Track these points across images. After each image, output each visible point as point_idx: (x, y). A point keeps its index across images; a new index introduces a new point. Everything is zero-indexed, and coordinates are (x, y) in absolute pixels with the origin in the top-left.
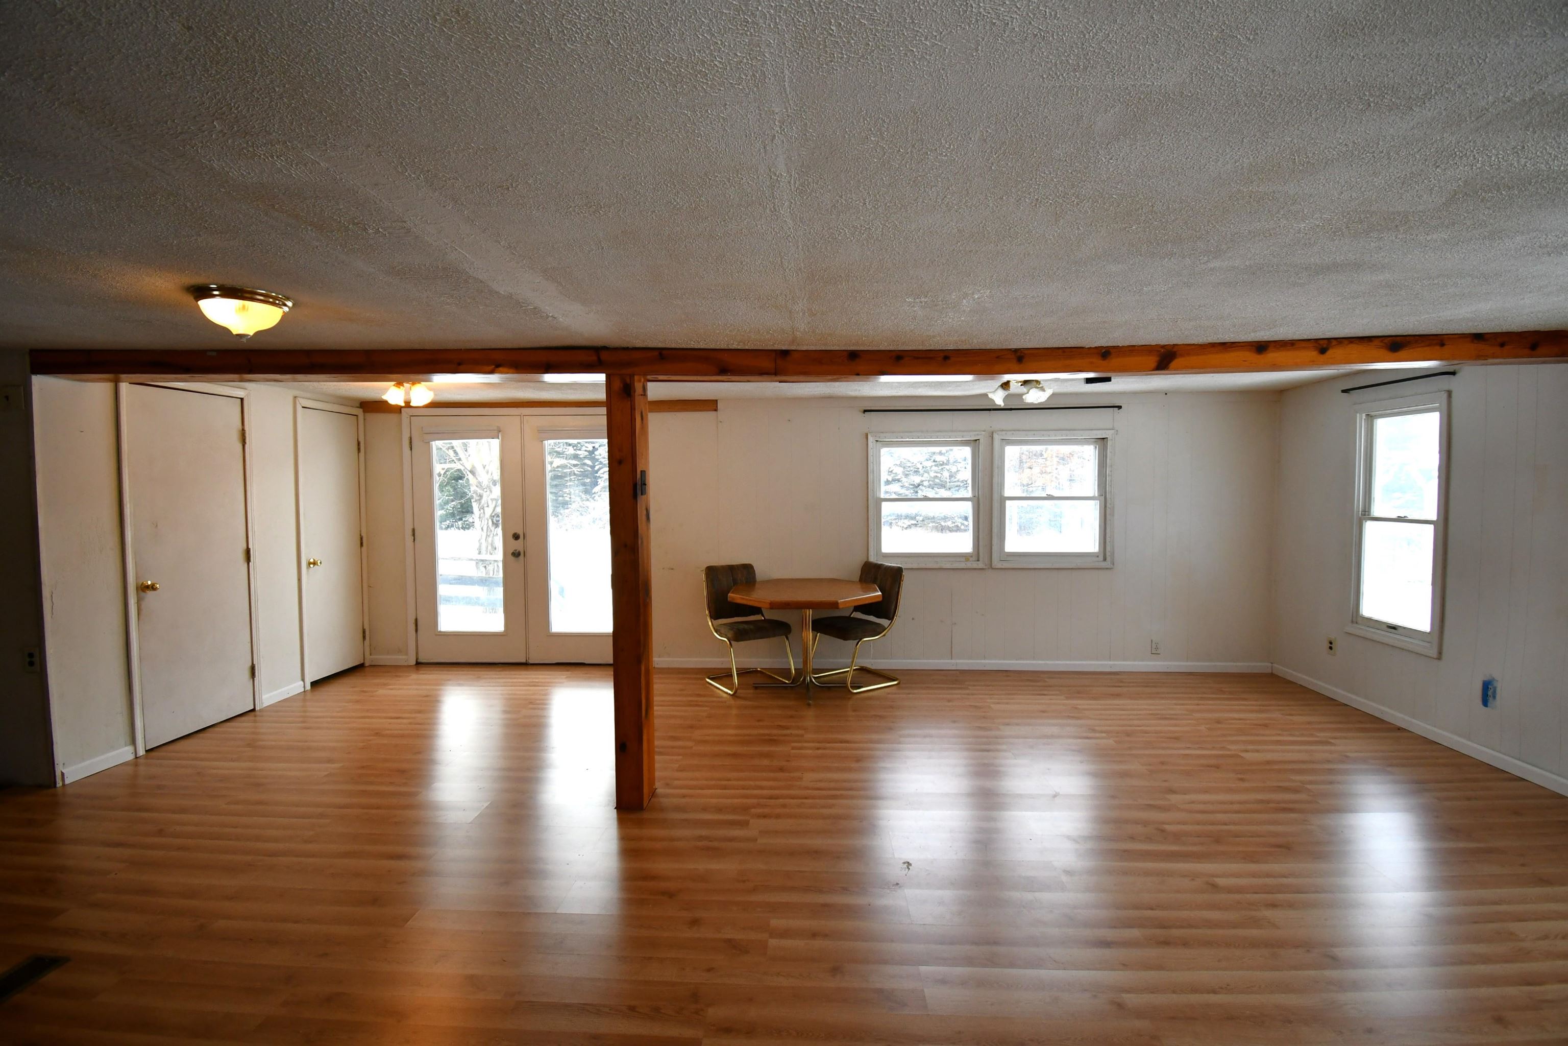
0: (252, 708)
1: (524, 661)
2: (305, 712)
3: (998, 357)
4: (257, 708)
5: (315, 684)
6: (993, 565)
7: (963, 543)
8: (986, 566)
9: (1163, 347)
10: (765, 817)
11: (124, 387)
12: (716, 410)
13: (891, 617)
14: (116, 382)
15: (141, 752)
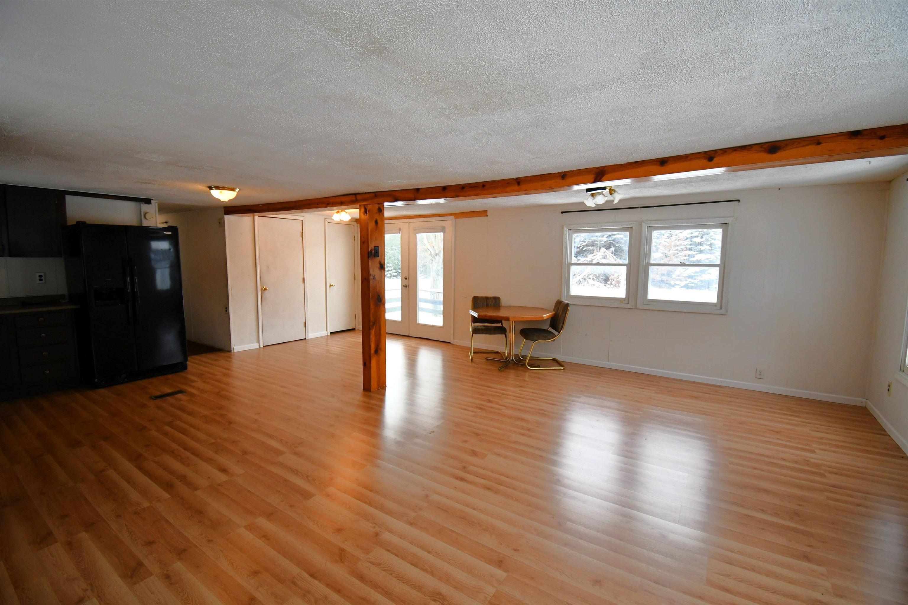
0: (305, 338)
1: (408, 335)
2: (327, 343)
3: (508, 183)
4: (307, 338)
5: (331, 333)
6: (638, 306)
7: (620, 292)
8: (633, 307)
9: (598, 168)
10: (523, 435)
11: (256, 218)
12: (487, 216)
13: (559, 331)
14: (254, 216)
15: (262, 346)
